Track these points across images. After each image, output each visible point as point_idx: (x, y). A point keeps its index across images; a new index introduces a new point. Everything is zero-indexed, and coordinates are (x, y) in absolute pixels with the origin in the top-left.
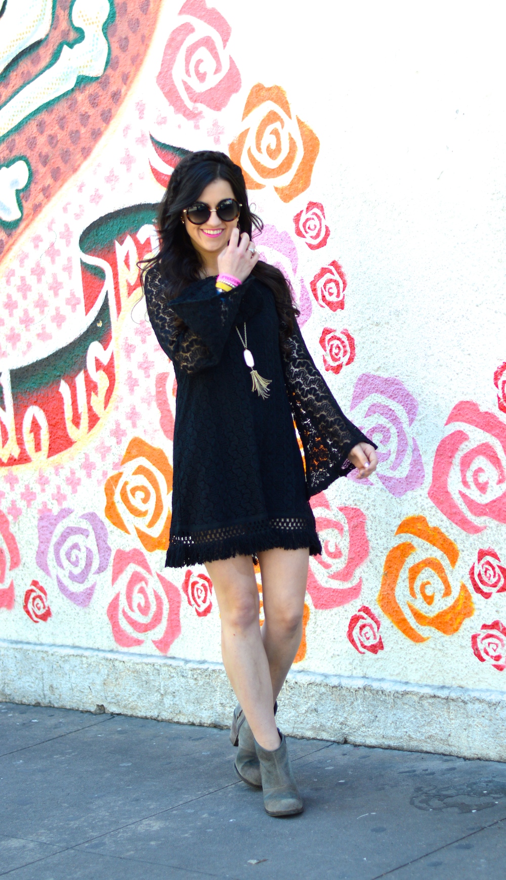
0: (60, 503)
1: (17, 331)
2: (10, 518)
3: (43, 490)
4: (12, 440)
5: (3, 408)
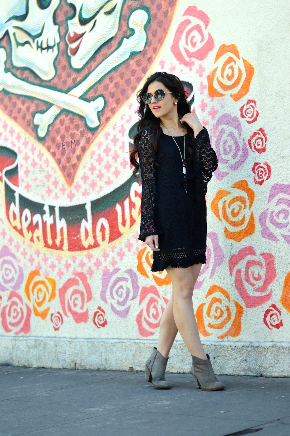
0: (114, 266)
1: (95, 181)
2: (88, 276)
3: (105, 260)
4: (91, 236)
5: (87, 220)
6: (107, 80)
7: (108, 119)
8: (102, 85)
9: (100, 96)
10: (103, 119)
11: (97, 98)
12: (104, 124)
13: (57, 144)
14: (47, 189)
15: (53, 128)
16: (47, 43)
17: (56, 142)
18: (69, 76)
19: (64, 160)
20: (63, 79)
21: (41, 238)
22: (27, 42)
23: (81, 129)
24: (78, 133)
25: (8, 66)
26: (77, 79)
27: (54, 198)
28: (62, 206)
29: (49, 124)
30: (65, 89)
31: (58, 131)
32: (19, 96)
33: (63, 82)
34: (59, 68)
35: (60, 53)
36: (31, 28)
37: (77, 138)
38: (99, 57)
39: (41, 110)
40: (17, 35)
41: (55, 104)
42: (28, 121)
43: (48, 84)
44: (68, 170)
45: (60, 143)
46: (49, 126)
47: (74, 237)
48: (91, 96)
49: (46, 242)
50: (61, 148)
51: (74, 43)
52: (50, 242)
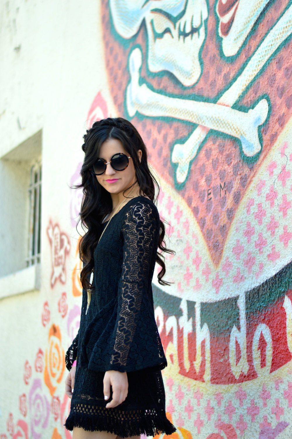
0: (278, 417)
1: (252, 255)
2: (238, 432)
3: (265, 405)
4: (244, 358)
5: (239, 329)
6: (274, 66)
7: (274, 138)
8: (266, 77)
9: (263, 97)
10: (266, 137)
11: (257, 102)
12: (268, 147)
13: (200, 193)
14: (185, 272)
15: (196, 165)
16: (192, 23)
17: (200, 189)
18: (219, 72)
19: (209, 219)
20: (211, 79)
21: (176, 358)
22: (167, 31)
23: (234, 162)
24: (229, 169)
25: (144, 74)
26: (230, 75)
27: (194, 287)
28: (204, 301)
29: (191, 160)
30: (213, 95)
31: (202, 171)
32: (154, 119)
33: (211, 85)
34: (206, 61)
35: (208, 36)
36: (172, 6)
37: (228, 179)
38: (261, 29)
39: (181, 138)
40: (155, 23)
41: (200, 123)
42: (164, 159)
43: (191, 91)
44: (214, 236)
45: (204, 190)
46: (191, 163)
47: (220, 358)
48: (249, 99)
49: (181, 365)
50: (206, 198)
51: (226, 14)
52: (187, 365)
